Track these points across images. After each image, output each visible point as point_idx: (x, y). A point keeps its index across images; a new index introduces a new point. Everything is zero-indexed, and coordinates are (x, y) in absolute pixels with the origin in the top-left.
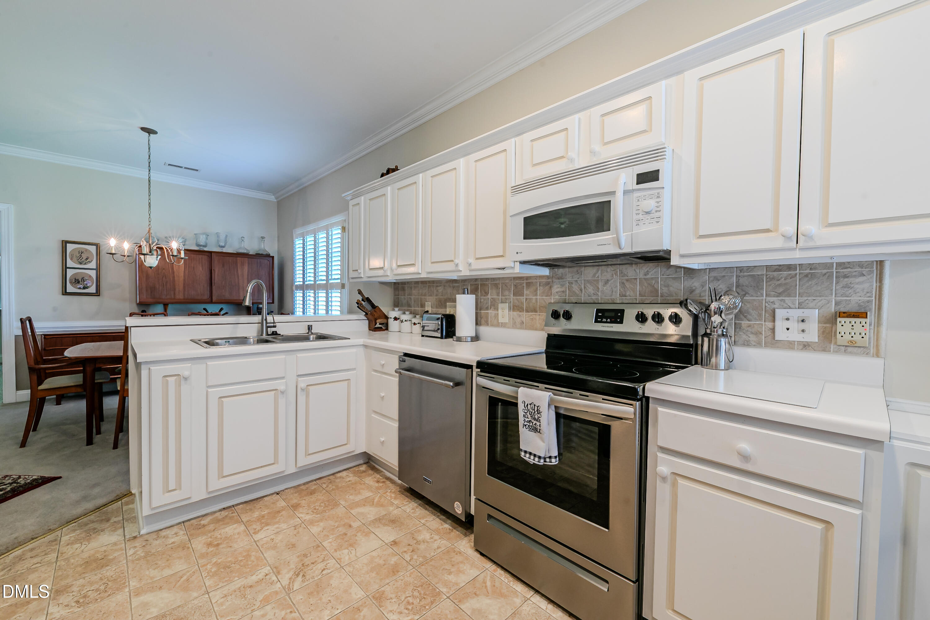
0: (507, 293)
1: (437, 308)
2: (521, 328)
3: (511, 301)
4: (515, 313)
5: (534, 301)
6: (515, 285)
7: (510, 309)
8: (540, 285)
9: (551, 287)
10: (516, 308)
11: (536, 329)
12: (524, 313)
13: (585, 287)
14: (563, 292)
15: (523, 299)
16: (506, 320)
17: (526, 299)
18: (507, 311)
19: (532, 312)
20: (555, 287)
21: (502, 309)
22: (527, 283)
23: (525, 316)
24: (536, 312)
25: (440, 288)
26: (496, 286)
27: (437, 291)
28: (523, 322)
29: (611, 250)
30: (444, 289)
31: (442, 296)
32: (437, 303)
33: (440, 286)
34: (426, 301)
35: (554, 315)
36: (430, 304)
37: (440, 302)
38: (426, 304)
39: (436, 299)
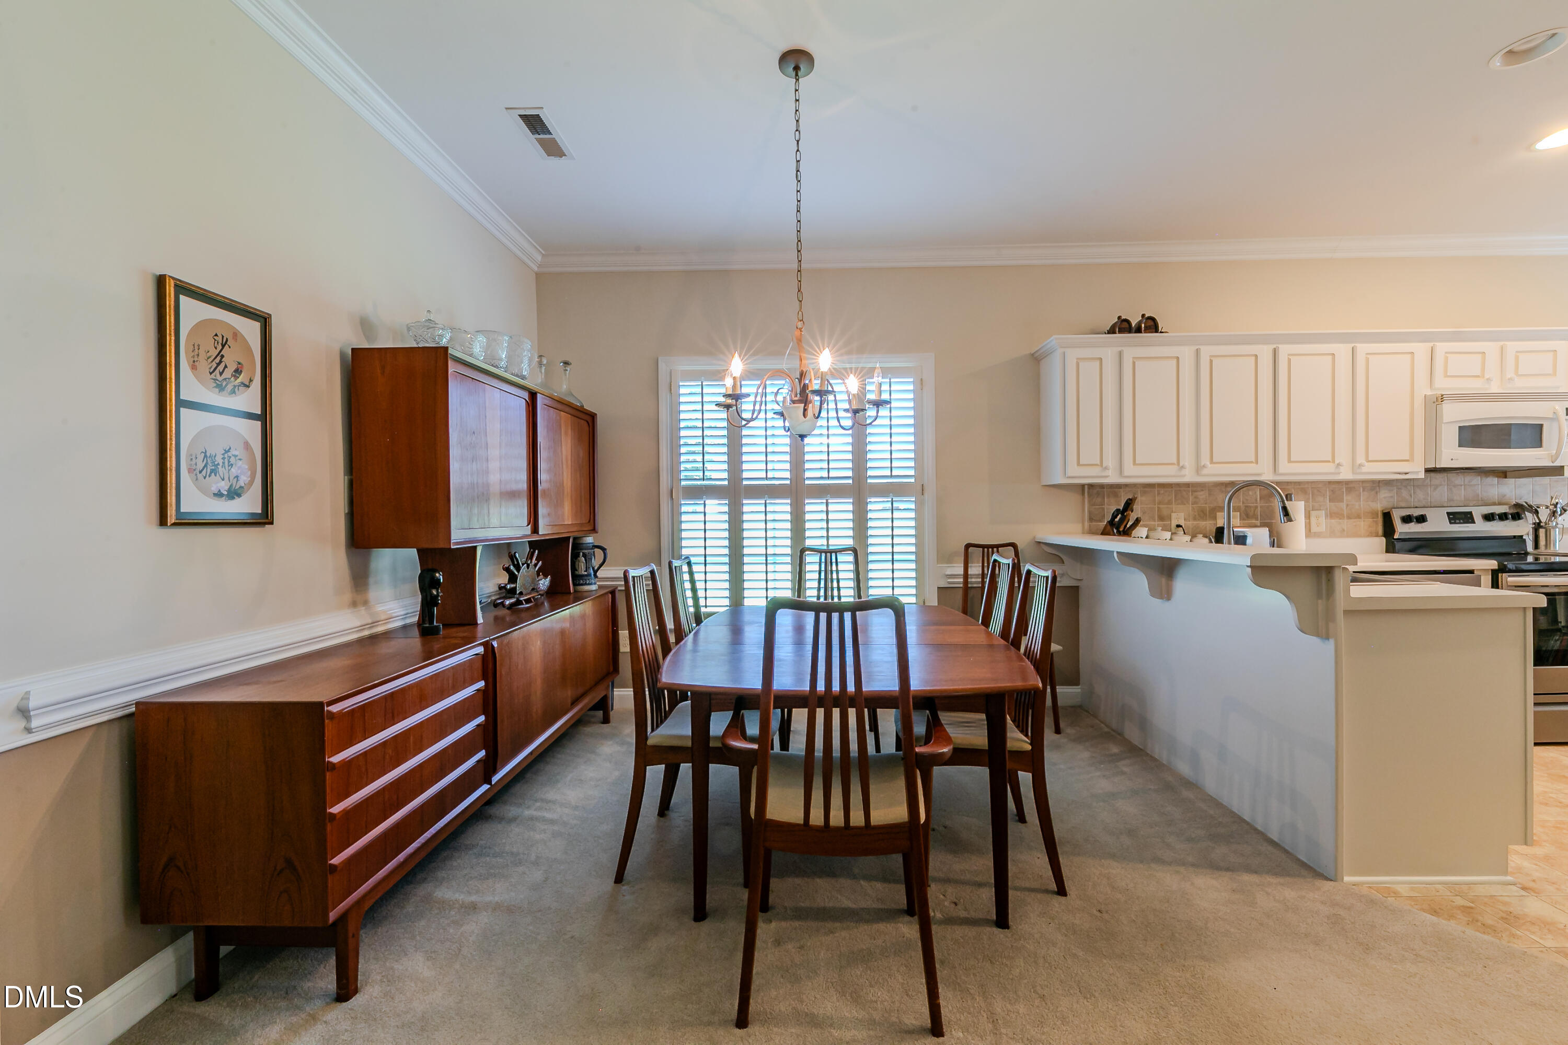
0: (1321, 499)
1: (1195, 519)
2: (1341, 536)
3: (1327, 509)
4: (1333, 521)
5: (1357, 507)
6: (1332, 491)
7: (1326, 516)
8: (1363, 491)
9: (1377, 493)
10: (1331, 515)
11: (1360, 536)
12: (1346, 521)
13: (1414, 493)
14: (1392, 497)
15: (1343, 505)
16: (1323, 528)
17: (1347, 505)
18: (1323, 520)
19: (1356, 518)
20: (1382, 492)
21: (1317, 517)
22: (1347, 489)
23: (1346, 524)
24: (1360, 518)
25: (1202, 493)
26: (1304, 491)
27: (1196, 497)
28: (1344, 530)
29: (1547, 463)
30: (1210, 494)
31: (1206, 504)
32: (1196, 513)
33: (1202, 490)
34: (1172, 512)
35: (1407, 519)
36: (1182, 515)
37: (1203, 512)
38: (1174, 515)
39: (1193, 508)
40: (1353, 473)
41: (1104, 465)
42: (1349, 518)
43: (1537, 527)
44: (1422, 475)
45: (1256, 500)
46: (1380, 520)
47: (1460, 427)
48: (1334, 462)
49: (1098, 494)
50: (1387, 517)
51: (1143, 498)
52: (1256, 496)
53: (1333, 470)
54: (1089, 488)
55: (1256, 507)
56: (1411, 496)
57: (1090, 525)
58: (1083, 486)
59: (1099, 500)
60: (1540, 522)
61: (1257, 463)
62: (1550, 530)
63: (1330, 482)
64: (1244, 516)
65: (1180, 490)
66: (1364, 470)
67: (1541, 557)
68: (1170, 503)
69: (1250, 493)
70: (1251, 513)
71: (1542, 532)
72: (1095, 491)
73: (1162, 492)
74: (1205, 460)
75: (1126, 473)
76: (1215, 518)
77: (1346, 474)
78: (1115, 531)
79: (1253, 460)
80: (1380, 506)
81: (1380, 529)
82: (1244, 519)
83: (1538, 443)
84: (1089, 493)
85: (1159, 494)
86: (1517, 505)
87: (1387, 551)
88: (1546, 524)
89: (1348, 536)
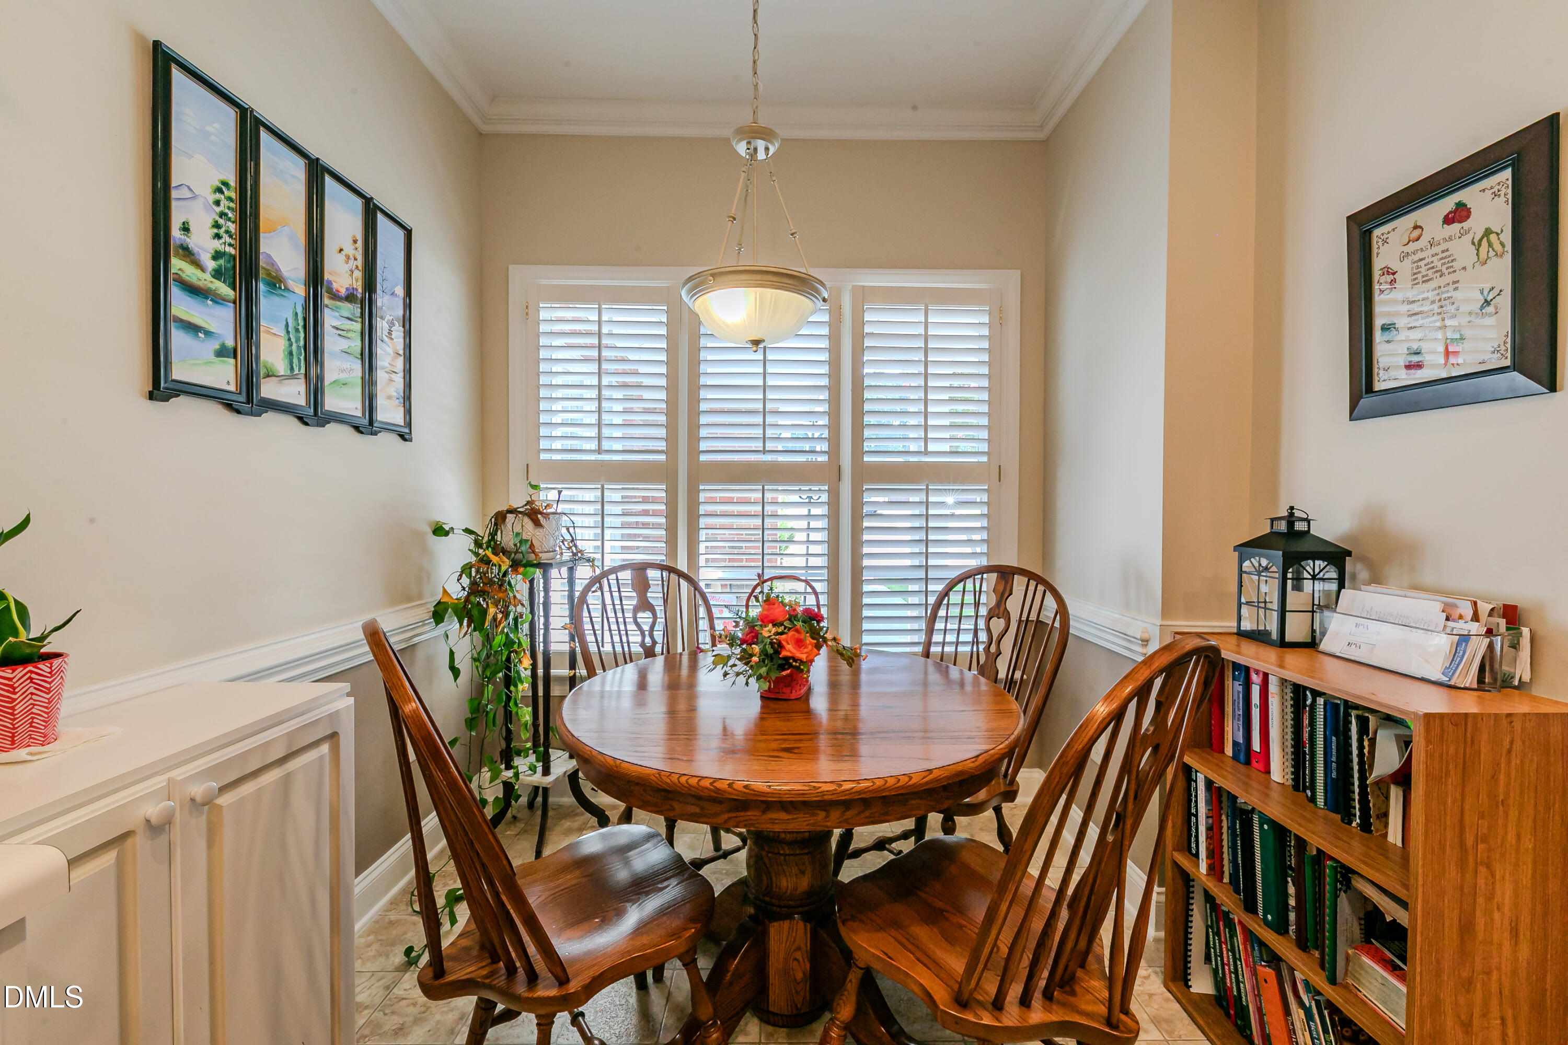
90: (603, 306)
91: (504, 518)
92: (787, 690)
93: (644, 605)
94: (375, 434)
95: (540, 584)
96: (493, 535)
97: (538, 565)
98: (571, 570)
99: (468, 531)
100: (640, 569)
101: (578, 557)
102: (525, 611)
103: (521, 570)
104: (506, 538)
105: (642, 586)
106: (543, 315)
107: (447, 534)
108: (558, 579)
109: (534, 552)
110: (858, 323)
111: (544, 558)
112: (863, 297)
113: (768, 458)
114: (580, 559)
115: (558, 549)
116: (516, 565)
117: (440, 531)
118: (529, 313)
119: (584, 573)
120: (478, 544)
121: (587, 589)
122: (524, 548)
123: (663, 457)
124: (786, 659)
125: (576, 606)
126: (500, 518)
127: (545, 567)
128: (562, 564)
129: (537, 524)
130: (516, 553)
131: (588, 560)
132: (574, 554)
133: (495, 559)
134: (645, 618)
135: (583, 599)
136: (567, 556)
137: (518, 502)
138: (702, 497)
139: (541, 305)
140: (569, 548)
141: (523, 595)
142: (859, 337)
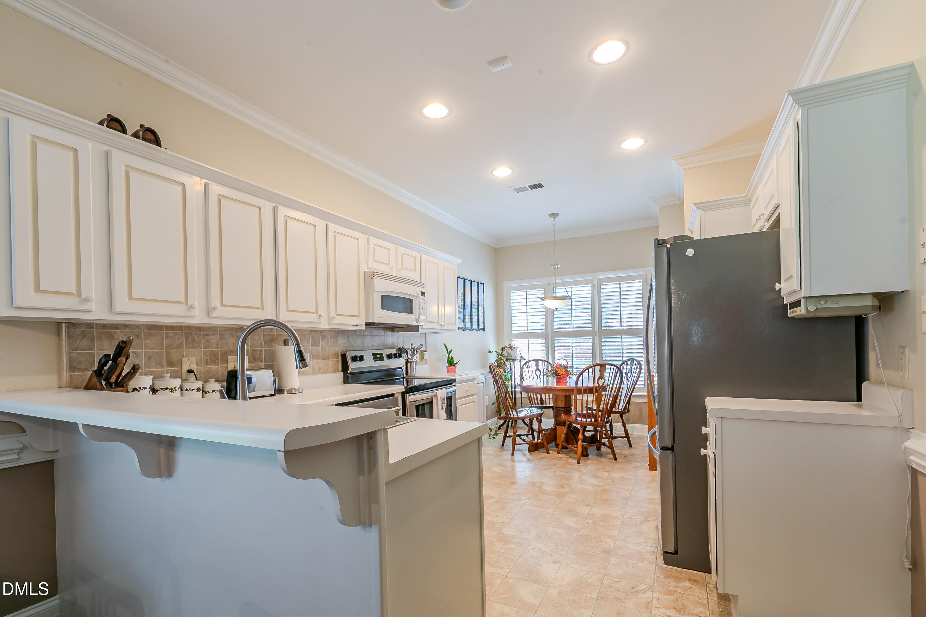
0: (306, 344)
1: (207, 363)
2: (319, 373)
3: (310, 351)
4: (314, 361)
5: (327, 350)
6: (314, 337)
7: (310, 358)
8: (331, 337)
9: (338, 339)
11: (329, 372)
12: (321, 361)
13: (359, 340)
14: (346, 343)
15: (319, 349)
17: (322, 350)
19: (327, 359)
20: (341, 339)
22: (322, 336)
23: (321, 363)
24: (329, 359)
25: (213, 337)
27: (208, 341)
28: (320, 368)
29: (414, 323)
30: (221, 338)
31: (217, 348)
32: (208, 358)
33: (214, 334)
34: (183, 356)
35: (354, 359)
36: (194, 359)
37: (215, 356)
38: (184, 360)
39: (205, 352)
40: (329, 324)
41: (84, 295)
42: (323, 359)
43: (407, 361)
44: (364, 328)
45: (261, 344)
46: (340, 359)
47: (382, 296)
48: (317, 314)
49: (84, 335)
50: (344, 357)
51: (148, 342)
52: (261, 340)
53: (316, 321)
54: (69, 328)
55: (261, 351)
56: (355, 342)
57: (71, 376)
58: (58, 324)
59: (85, 343)
60: (408, 358)
61: (263, 309)
62: (412, 363)
63: (312, 331)
64: (252, 360)
65: (191, 334)
66: (335, 321)
67: (409, 379)
68: (180, 346)
69: (257, 338)
70: (257, 357)
71: (409, 364)
72: (78, 331)
73: (171, 335)
74: (215, 302)
75: (118, 308)
76: (226, 362)
77: (324, 325)
78: (104, 383)
79: (260, 306)
80: (339, 350)
81: (340, 367)
82: (252, 362)
83: (410, 310)
84: (68, 333)
85: (167, 337)
86: (399, 349)
87: (345, 383)
88: (410, 360)
89: (323, 373)
90: (527, 291)
91: (505, 348)
92: (560, 381)
93: (538, 369)
94: (479, 331)
95: (512, 364)
96: (502, 353)
97: (512, 360)
98: (520, 361)
99: (496, 352)
100: (537, 361)
101: (522, 358)
102: (509, 370)
103: (508, 361)
104: (505, 353)
105: (537, 366)
106: (512, 294)
107: (492, 353)
108: (517, 363)
109: (511, 357)
110: (600, 289)
111: (514, 358)
112: (601, 281)
113: (575, 330)
114: (523, 359)
115: (517, 356)
116: (507, 360)
117: (490, 352)
118: (509, 294)
119: (523, 362)
120: (498, 355)
121: (525, 364)
122: (509, 356)
123: (544, 331)
124: (558, 374)
125: (522, 368)
126: (503, 348)
127: (514, 360)
128: (518, 360)
129: (512, 350)
130: (507, 357)
131: (525, 359)
132: (521, 358)
133: (503, 358)
134: (538, 373)
135: (523, 367)
136: (519, 358)
137: (507, 345)
138: (556, 342)
139: (511, 292)
140: (520, 356)
141: (509, 367)
142: (600, 293)
